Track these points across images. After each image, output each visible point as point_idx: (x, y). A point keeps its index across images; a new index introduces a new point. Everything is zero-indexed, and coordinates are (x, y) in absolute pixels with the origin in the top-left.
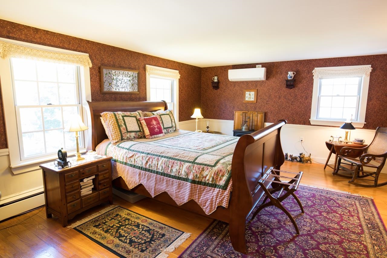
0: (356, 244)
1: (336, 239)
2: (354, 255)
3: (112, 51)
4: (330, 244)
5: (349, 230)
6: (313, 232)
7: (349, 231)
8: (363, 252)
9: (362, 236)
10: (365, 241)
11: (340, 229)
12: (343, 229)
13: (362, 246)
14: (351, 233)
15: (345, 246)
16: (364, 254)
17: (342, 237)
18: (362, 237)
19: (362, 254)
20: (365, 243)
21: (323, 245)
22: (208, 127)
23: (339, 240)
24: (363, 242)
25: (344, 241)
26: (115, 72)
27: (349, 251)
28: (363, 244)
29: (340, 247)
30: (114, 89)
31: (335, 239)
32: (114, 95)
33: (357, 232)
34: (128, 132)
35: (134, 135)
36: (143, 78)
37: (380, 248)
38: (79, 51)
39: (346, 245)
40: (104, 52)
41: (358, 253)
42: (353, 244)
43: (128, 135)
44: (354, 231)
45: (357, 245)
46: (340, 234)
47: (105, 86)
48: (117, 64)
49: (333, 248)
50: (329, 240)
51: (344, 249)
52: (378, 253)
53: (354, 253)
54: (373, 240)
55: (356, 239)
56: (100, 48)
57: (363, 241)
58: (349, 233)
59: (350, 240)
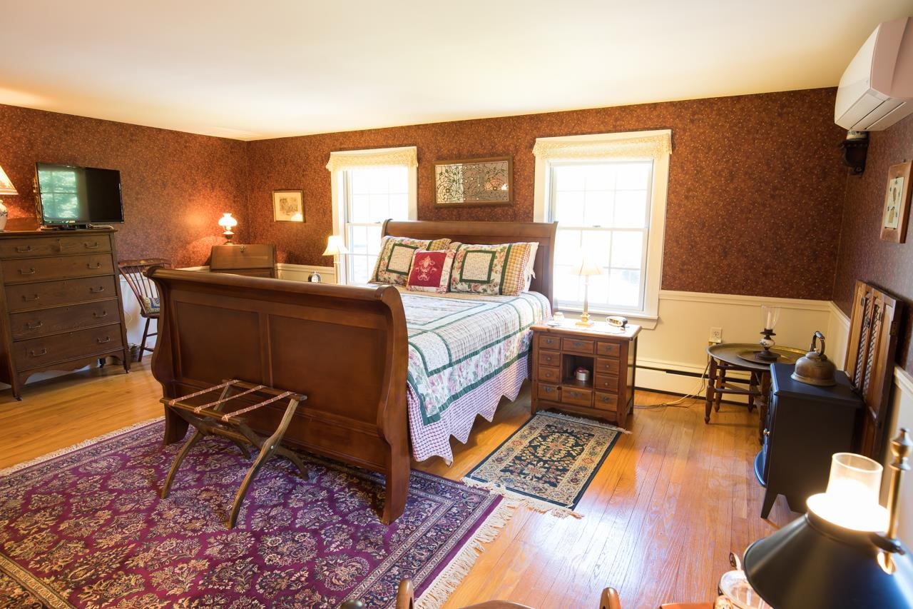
0: (63, 564)
1: (104, 541)
2: (47, 545)
3: (457, 130)
4: (102, 526)
5: (105, 579)
6: (154, 519)
7: (103, 575)
8: (37, 562)
9: (69, 590)
10: (49, 584)
11: (122, 563)
12: (118, 569)
13: (47, 570)
14: (93, 575)
15: (76, 545)
16: (32, 560)
17: (98, 553)
18: (64, 589)
19: (36, 557)
20: (46, 580)
21: (109, 517)
22: (769, 333)
23: (98, 544)
24: (53, 578)
25: (88, 551)
26: (457, 168)
27: (61, 543)
28: (49, 576)
29: (82, 536)
30: (456, 199)
31: (105, 538)
32: (455, 210)
33: (86, 591)
34: (388, 270)
35: (396, 279)
36: (527, 170)
37: (9, 597)
38: (405, 146)
39: (76, 547)
40: (443, 136)
41: (44, 553)
42: (68, 559)
43: (386, 276)
44: (95, 587)
45: (56, 564)
46: (110, 555)
47: (439, 195)
48: (465, 152)
49: (90, 526)
50: (111, 530)
51: (70, 540)
52: (7, 585)
53: (49, 548)
54: (35, 604)
55: (70, 572)
56: (436, 131)
57: (53, 582)
58: (97, 571)
59: (78, 561)
